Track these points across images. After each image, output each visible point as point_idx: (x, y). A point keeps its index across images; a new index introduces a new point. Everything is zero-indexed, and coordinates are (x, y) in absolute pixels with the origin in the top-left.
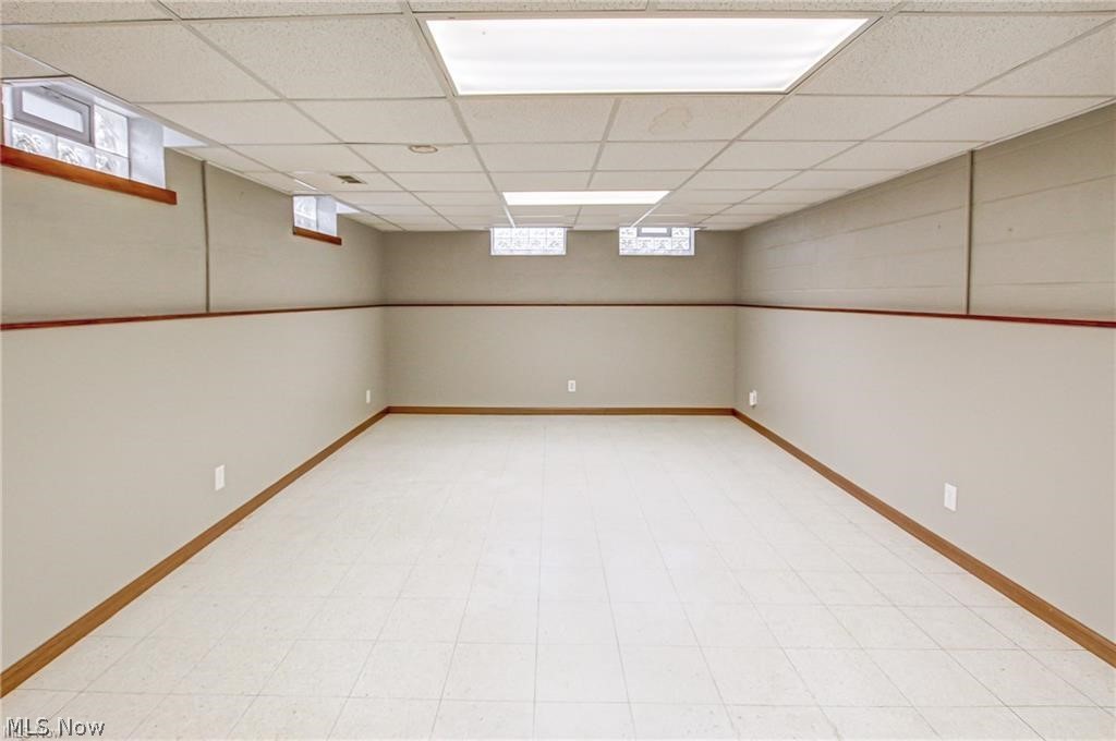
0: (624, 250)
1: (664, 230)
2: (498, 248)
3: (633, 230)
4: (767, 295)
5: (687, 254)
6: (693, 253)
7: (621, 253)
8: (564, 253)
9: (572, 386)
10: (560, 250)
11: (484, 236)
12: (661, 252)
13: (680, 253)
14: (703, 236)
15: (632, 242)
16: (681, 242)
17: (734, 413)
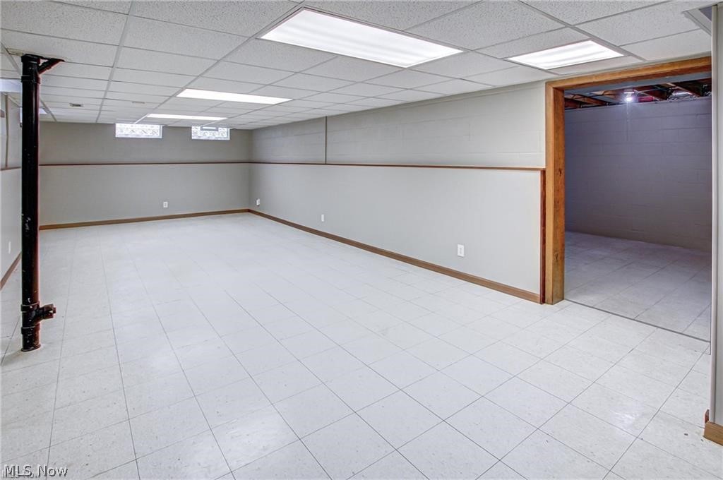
0: (194, 137)
1: (215, 128)
2: (119, 134)
3: (199, 128)
4: (264, 158)
5: (226, 139)
6: (229, 139)
7: (193, 138)
8: (161, 137)
9: (166, 204)
10: (158, 135)
11: (112, 127)
12: (213, 138)
13: (223, 139)
14: (234, 132)
15: (197, 133)
16: (223, 134)
17: (249, 211)
